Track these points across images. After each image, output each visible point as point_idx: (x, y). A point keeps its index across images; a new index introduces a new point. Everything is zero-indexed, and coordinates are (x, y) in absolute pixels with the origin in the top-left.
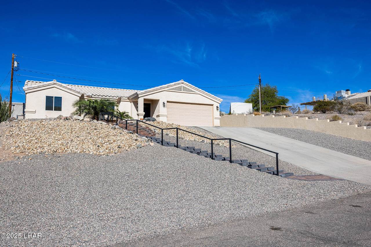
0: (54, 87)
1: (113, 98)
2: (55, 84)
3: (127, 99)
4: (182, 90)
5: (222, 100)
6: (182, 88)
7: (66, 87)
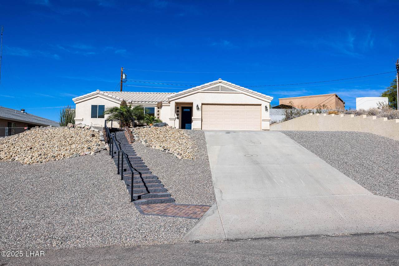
0: (98, 97)
1: (152, 103)
2: (98, 94)
3: (168, 103)
4: (220, 90)
5: (272, 98)
6: (220, 87)
7: (107, 96)
